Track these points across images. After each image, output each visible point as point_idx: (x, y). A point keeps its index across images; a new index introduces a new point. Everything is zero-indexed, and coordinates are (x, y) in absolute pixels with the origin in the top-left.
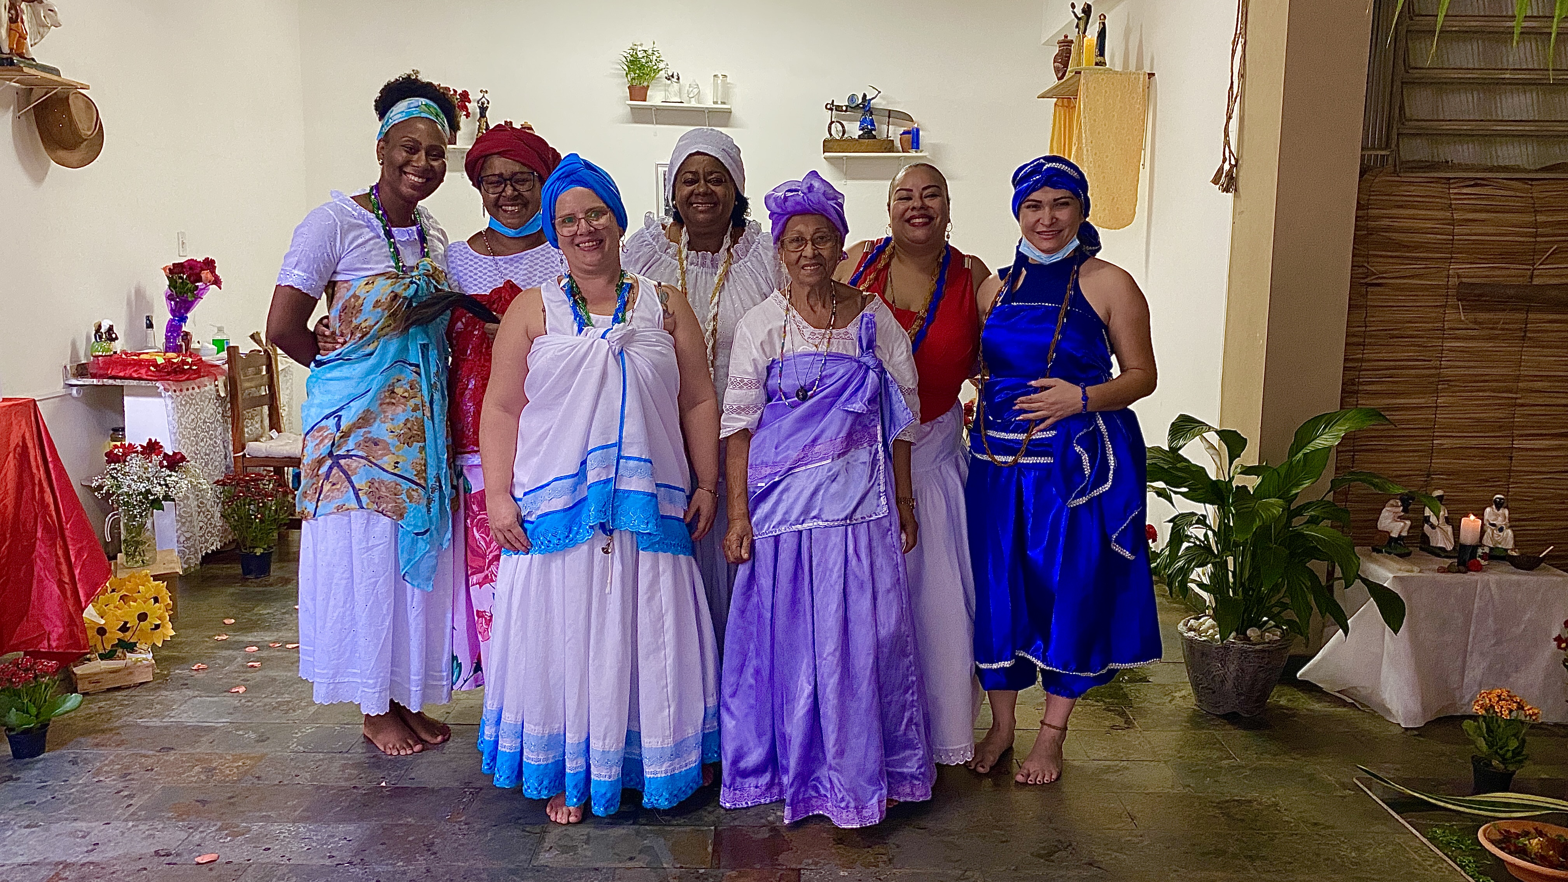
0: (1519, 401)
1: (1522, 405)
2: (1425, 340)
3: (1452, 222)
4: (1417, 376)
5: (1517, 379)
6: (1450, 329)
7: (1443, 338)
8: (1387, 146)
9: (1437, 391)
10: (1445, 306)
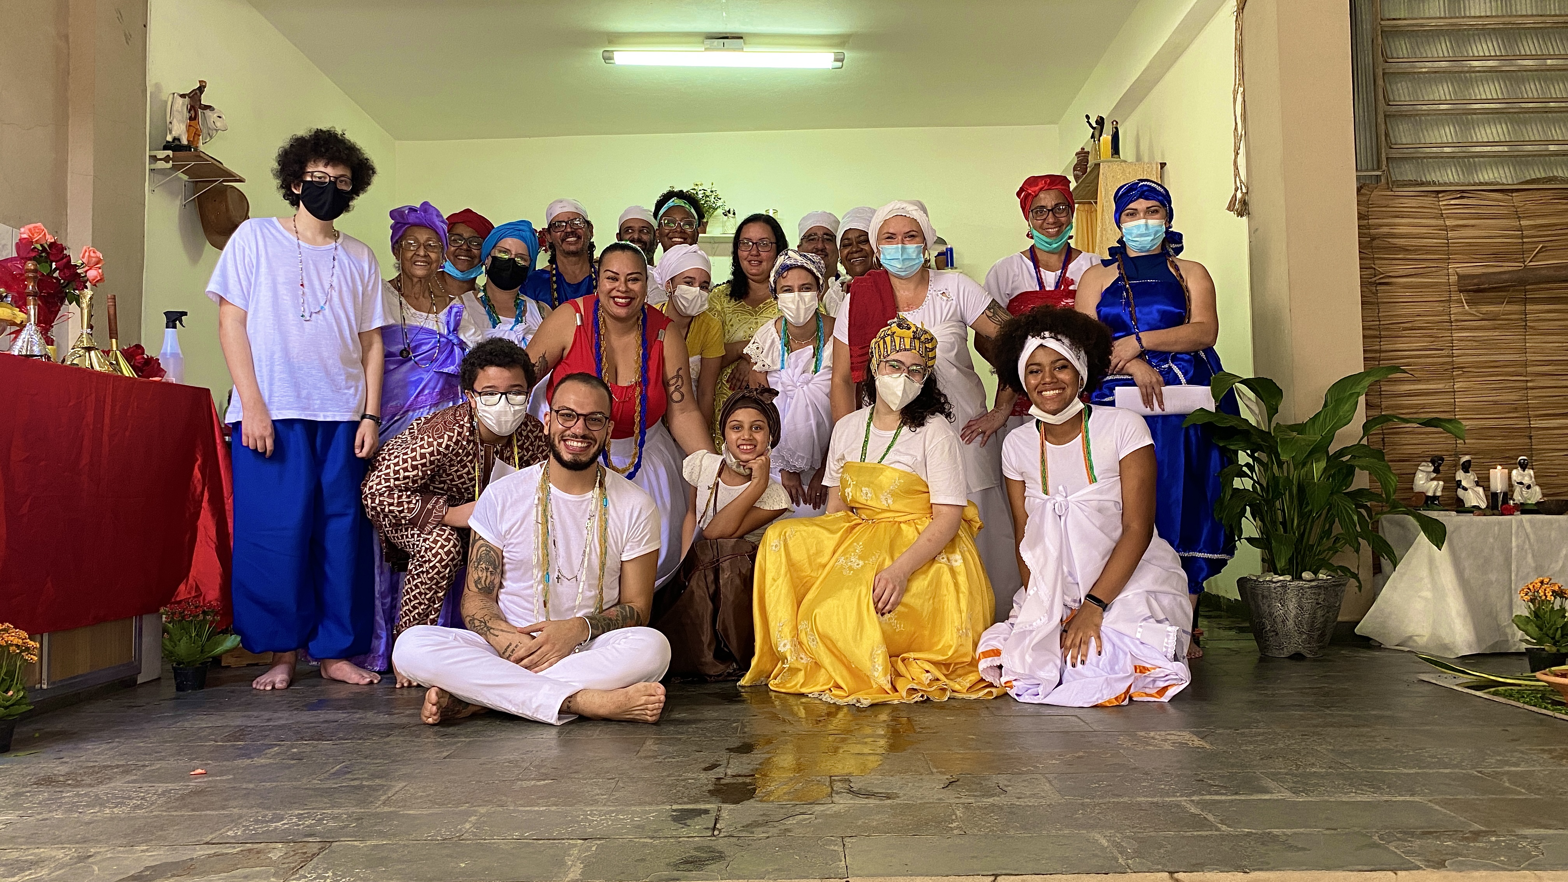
0: (1529, 384)
1: (1532, 388)
2: (1435, 331)
3: (1446, 228)
4: (1433, 364)
5: (1525, 365)
6: (1457, 321)
7: (1451, 329)
8: (1379, 168)
9: (1453, 378)
10: (1449, 301)
